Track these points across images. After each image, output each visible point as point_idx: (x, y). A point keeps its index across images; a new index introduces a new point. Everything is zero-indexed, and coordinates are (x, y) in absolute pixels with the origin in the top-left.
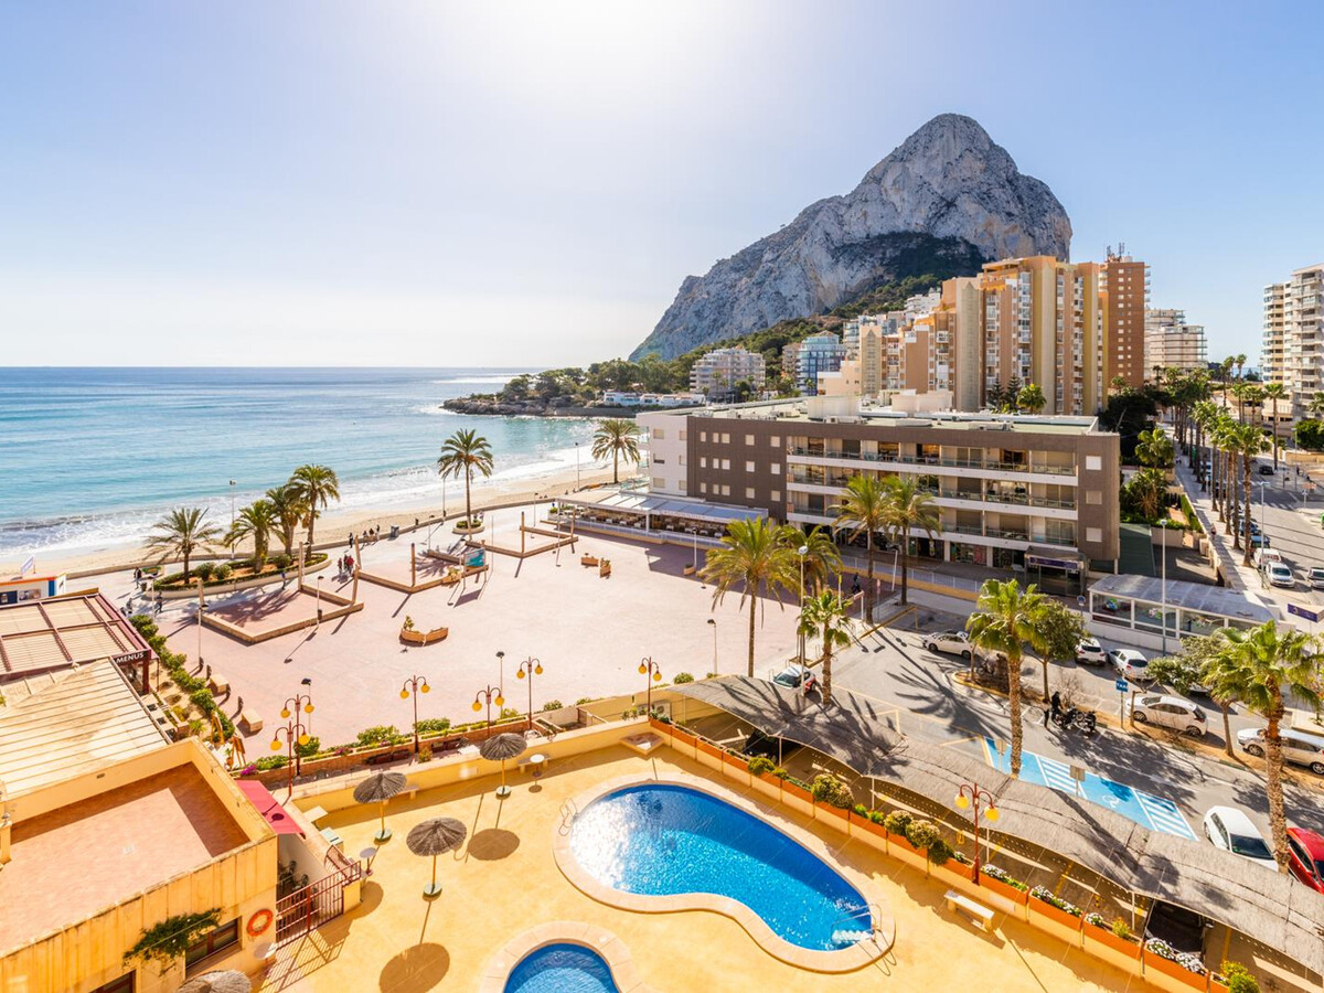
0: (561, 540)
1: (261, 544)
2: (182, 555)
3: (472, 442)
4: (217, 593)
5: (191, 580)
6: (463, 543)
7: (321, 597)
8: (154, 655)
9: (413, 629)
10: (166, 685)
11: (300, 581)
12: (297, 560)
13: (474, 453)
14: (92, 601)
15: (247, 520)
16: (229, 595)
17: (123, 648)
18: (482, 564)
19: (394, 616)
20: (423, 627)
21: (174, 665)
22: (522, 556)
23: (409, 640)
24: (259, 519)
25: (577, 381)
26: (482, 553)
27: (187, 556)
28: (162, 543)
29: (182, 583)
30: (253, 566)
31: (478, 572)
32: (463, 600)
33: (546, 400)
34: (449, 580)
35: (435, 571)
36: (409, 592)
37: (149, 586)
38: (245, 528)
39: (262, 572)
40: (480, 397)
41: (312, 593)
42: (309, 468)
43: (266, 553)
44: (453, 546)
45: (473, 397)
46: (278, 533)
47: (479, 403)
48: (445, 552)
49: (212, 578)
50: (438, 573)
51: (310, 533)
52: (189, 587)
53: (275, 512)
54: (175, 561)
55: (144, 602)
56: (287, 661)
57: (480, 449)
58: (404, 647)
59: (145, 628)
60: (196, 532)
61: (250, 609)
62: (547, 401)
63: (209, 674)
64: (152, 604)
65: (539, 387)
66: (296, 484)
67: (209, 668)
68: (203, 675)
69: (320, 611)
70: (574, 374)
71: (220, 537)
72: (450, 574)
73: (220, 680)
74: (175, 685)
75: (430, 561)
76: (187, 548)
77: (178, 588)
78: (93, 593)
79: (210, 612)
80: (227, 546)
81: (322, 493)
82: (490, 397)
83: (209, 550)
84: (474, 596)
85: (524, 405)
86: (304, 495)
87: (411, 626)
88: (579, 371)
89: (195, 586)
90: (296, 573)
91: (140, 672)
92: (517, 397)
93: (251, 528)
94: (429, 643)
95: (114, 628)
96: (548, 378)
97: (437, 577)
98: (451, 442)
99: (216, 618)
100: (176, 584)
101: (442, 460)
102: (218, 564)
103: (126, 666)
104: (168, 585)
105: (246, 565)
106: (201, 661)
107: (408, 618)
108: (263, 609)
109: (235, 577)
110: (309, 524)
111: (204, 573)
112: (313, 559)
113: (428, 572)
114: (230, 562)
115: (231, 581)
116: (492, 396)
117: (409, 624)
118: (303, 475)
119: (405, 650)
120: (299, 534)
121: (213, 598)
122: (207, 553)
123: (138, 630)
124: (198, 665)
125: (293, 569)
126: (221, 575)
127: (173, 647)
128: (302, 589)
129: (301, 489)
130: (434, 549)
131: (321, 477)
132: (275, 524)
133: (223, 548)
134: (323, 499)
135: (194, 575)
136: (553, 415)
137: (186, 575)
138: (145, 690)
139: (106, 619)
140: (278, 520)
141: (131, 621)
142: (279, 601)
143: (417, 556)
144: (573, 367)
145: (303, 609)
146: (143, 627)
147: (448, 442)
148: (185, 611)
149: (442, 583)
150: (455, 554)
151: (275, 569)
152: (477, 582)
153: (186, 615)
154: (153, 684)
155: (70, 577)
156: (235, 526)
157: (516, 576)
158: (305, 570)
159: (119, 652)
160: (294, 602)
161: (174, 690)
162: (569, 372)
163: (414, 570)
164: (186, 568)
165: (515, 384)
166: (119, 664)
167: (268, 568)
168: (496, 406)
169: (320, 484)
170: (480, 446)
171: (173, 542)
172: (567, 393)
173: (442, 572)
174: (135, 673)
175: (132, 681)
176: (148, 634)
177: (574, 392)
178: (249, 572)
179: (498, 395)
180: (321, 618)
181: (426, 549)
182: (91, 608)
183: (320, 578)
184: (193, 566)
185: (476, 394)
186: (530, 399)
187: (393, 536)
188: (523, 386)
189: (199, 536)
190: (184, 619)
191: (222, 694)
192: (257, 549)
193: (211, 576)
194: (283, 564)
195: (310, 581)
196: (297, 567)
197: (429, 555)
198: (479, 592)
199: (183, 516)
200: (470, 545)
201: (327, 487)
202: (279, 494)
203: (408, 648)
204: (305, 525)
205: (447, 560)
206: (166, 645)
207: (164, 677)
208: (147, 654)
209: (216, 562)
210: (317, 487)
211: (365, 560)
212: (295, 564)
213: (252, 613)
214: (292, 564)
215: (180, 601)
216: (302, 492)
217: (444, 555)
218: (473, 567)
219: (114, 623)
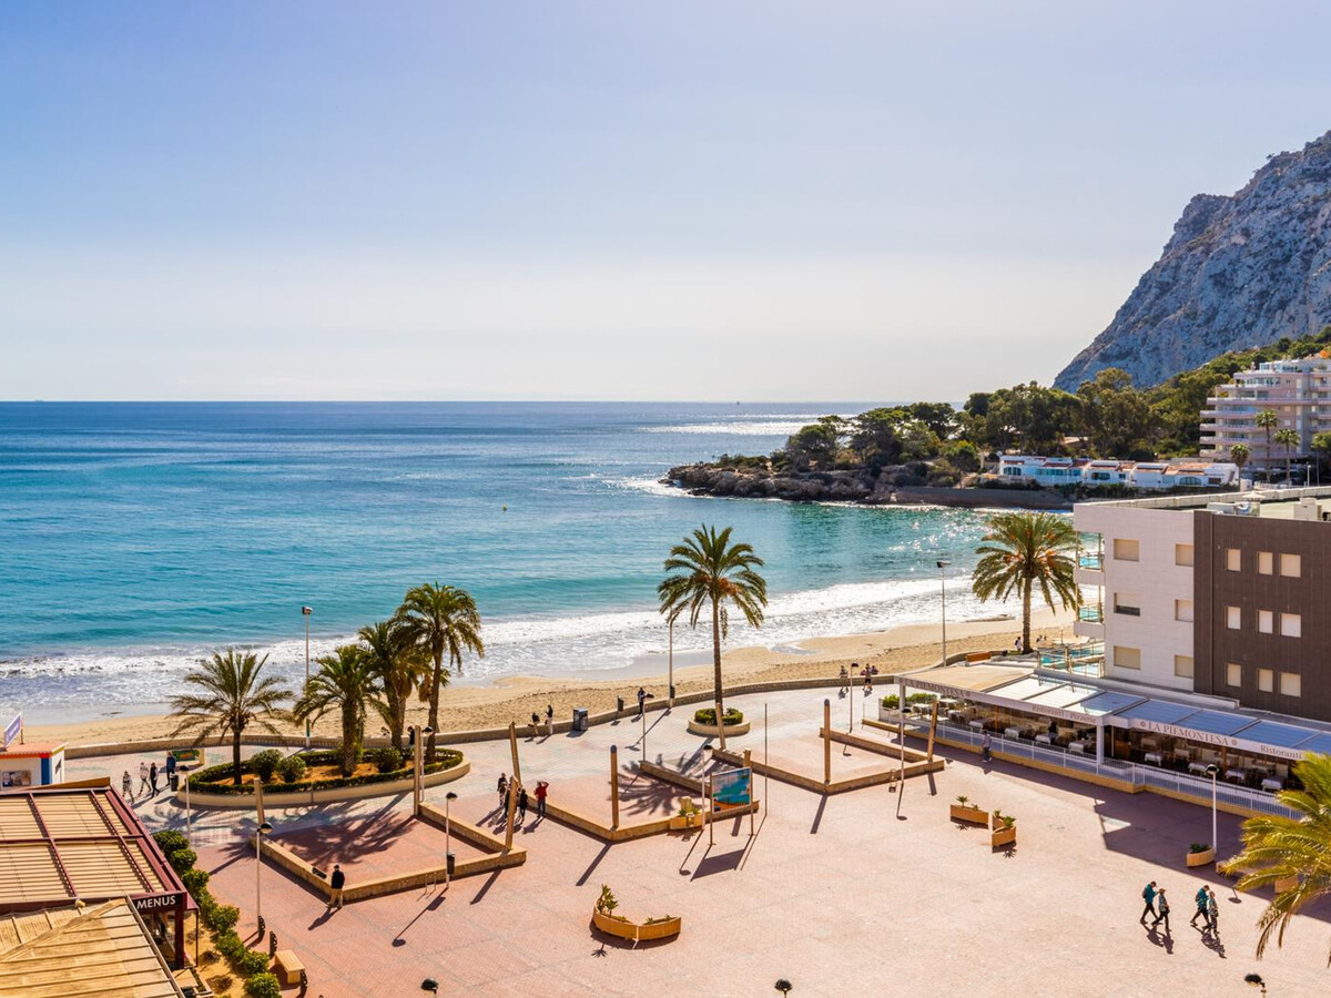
0: (908, 765)
1: (351, 724)
2: (230, 734)
3: (725, 552)
4: (285, 806)
5: (245, 778)
6: (708, 755)
7: (453, 833)
8: (191, 904)
9: (616, 912)
10: (209, 958)
11: (416, 799)
12: (412, 759)
13: (729, 575)
14: (101, 798)
15: (329, 679)
16: (303, 812)
17: (147, 886)
18: (747, 799)
19: (581, 883)
20: (634, 911)
21: (221, 923)
22: (826, 791)
23: (609, 934)
24: (347, 676)
25: (941, 431)
26: (745, 778)
27: (237, 736)
28: (199, 710)
29: (230, 782)
30: (339, 760)
31: (738, 816)
32: (710, 866)
33: (873, 470)
34: (682, 823)
35: (656, 805)
36: (609, 839)
37: (182, 783)
38: (325, 693)
39: (355, 775)
40: (739, 461)
41: (437, 823)
42: (429, 590)
43: (360, 741)
44: (688, 757)
45: (726, 462)
46: (379, 706)
47: (737, 474)
48: (674, 768)
49: (278, 779)
50: (660, 809)
51: (433, 712)
52: (242, 791)
53: (374, 668)
54: (220, 743)
55: (175, 809)
56: (398, 943)
57: (740, 568)
58: (598, 945)
59: (178, 854)
60: (250, 694)
61: (336, 840)
62: (876, 473)
63: (273, 948)
64: (186, 814)
65: (859, 443)
66: (409, 618)
67: (273, 937)
68: (263, 948)
69: (450, 859)
70: (931, 414)
71: (288, 706)
72: (683, 813)
73: (291, 961)
74: (222, 959)
75: (646, 783)
76: (238, 721)
77: (224, 791)
78: (101, 786)
79: (274, 838)
80: (298, 723)
81: (453, 639)
82: (758, 463)
83: (271, 728)
84: (730, 861)
85: (828, 480)
86: (423, 639)
87: (612, 905)
88: (944, 410)
89: (251, 790)
90: (409, 783)
91: (170, 930)
92: (812, 463)
93: (335, 695)
94: (646, 943)
95: (132, 848)
96: (878, 424)
97: (658, 816)
98: (684, 551)
99: (283, 850)
100: (221, 783)
101: (666, 585)
102: (286, 753)
103: (153, 915)
104: (208, 783)
105: (329, 760)
106: (261, 922)
107: (605, 890)
108: (358, 842)
109: (312, 780)
110: (431, 695)
111: (264, 767)
112: (439, 759)
113: (642, 807)
114: (303, 752)
115: (306, 786)
116: (762, 459)
117: (607, 901)
118: (421, 603)
119: (600, 952)
120: (415, 712)
121: (278, 814)
122: (267, 733)
123: (167, 856)
124: (256, 929)
125: (405, 775)
126: (290, 773)
127: (220, 892)
128: (421, 814)
129: (417, 628)
130: (652, 759)
131: (450, 609)
132: (374, 690)
133: (291, 726)
134: (455, 650)
135: (248, 771)
136: (887, 501)
137: (237, 769)
138: (177, 962)
139: (122, 833)
140: (379, 682)
141: (158, 840)
142: (385, 832)
143: (620, 771)
144: (932, 399)
145: (420, 851)
146: (173, 851)
147: (678, 550)
148: (235, 833)
149: (667, 829)
150: (693, 773)
151: (374, 771)
152: (735, 833)
153: (237, 839)
154: (190, 953)
155: (72, 755)
156: (311, 687)
157: (814, 831)
158: (424, 778)
159: (141, 891)
160: (407, 835)
161: (221, 968)
162: (923, 411)
163: (615, 798)
164: (237, 755)
165: (809, 437)
166: (142, 911)
167: (364, 769)
168: (771, 481)
169: (448, 622)
170: (741, 562)
171: (217, 709)
172: (917, 456)
173: (668, 808)
174: (163, 930)
175: (159, 941)
176: (183, 865)
177: (934, 454)
178: (333, 773)
179: (776, 459)
180: (453, 872)
181: (637, 758)
182: (99, 810)
183: (451, 796)
184: (248, 753)
185: (731, 455)
186: (839, 467)
187: (577, 727)
188: (825, 440)
189: (256, 702)
190: (235, 846)
191: (293, 986)
192: (346, 733)
193: (275, 775)
194: (389, 765)
195: (434, 799)
196: (412, 771)
197: (643, 770)
198: (741, 853)
199: (230, 664)
200: (722, 758)
201: (461, 627)
202: (382, 634)
203: (607, 948)
204: (423, 696)
205: (677, 785)
206: (209, 887)
207: (206, 944)
208: (181, 898)
209: (281, 749)
210: (444, 626)
211: (529, 770)
212: (409, 766)
213: (339, 847)
214: (403, 766)
215: (227, 813)
216: (419, 634)
217: (671, 773)
218: (728, 802)
219: (132, 839)
